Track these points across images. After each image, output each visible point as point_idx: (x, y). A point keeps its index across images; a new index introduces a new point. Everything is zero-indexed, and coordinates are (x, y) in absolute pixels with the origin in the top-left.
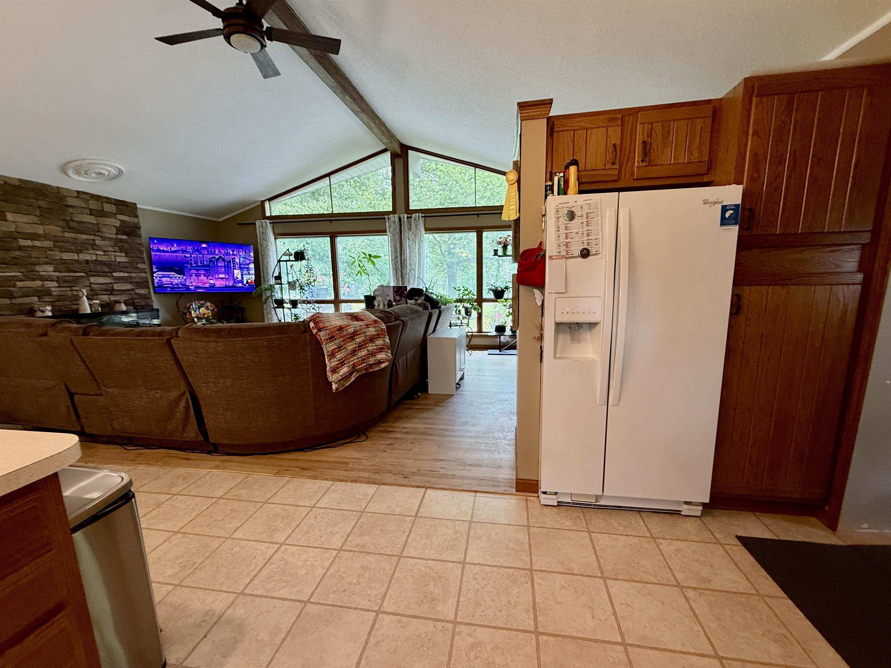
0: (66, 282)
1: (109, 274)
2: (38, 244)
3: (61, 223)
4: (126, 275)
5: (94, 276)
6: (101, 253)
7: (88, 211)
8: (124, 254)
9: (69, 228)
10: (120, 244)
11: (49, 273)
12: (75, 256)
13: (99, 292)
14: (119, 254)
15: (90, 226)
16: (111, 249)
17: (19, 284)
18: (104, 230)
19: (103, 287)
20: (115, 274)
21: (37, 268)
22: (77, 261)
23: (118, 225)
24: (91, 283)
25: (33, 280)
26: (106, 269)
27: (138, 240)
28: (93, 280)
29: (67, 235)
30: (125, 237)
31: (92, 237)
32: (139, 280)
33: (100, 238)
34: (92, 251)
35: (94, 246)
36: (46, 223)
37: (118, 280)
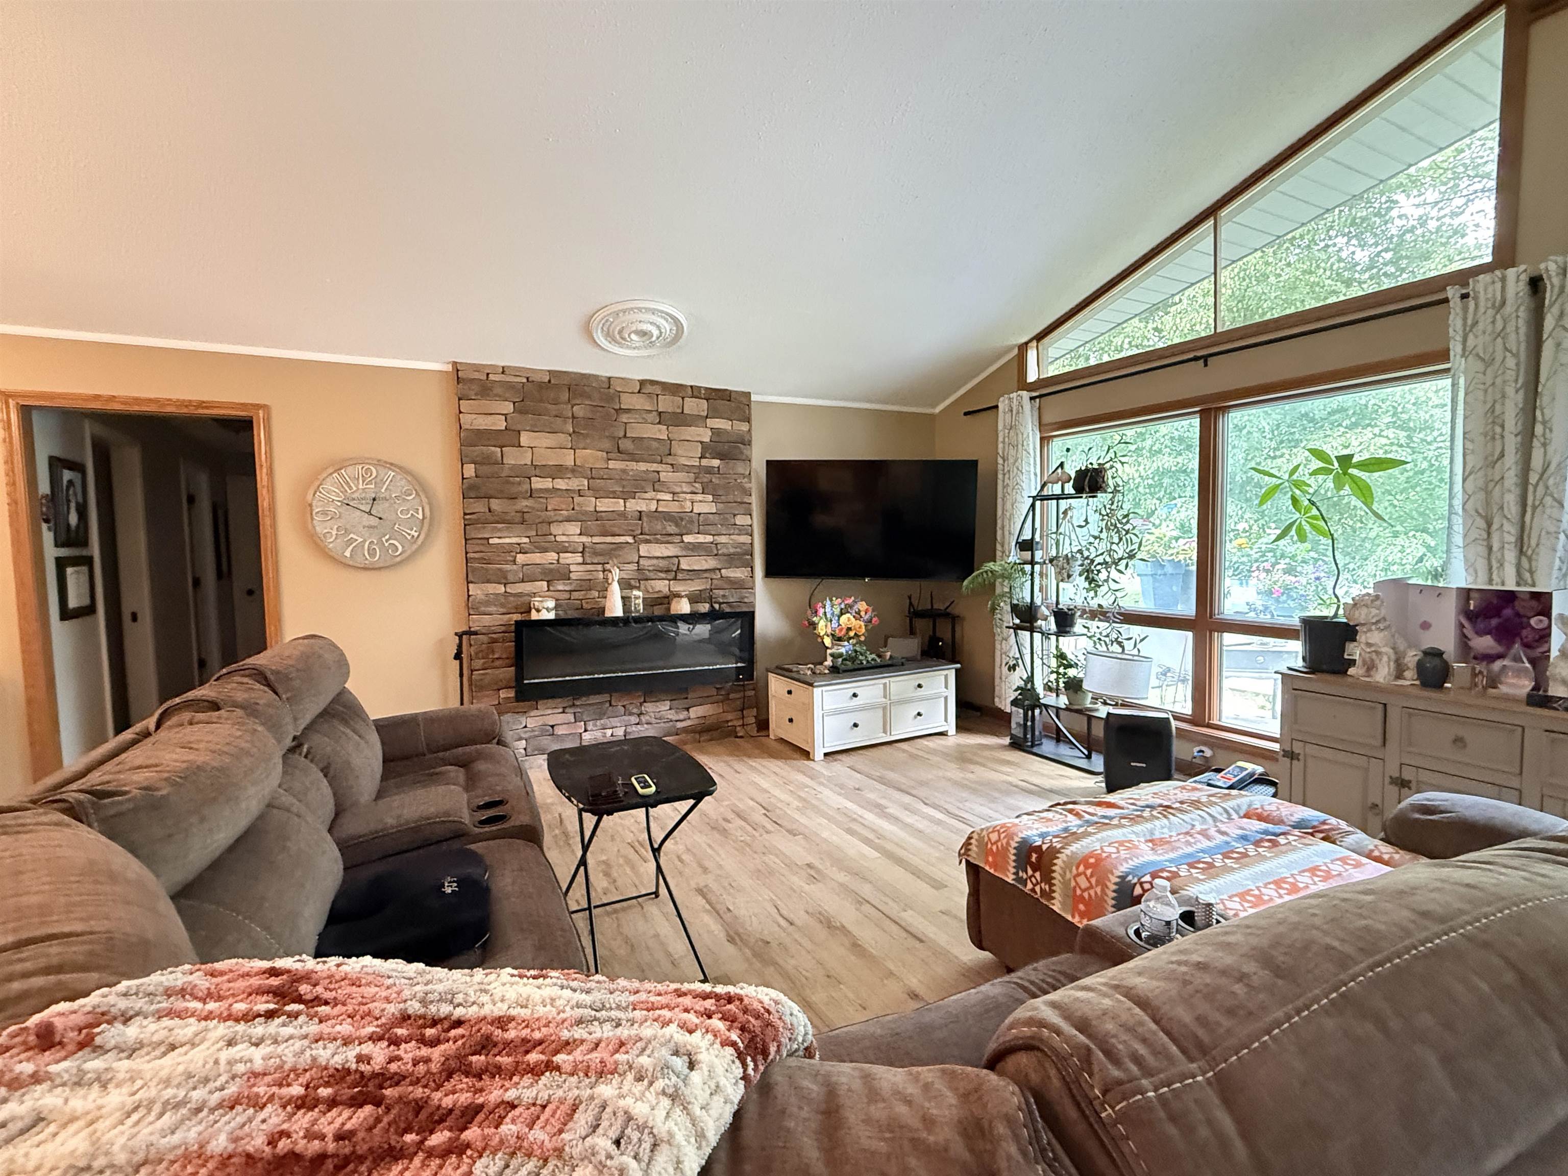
10: (706, 478)
12: (619, 505)
16: (685, 488)
18: (680, 452)
27: (740, 468)
32: (732, 550)
35: (656, 484)
36: (581, 445)
37: (692, 550)
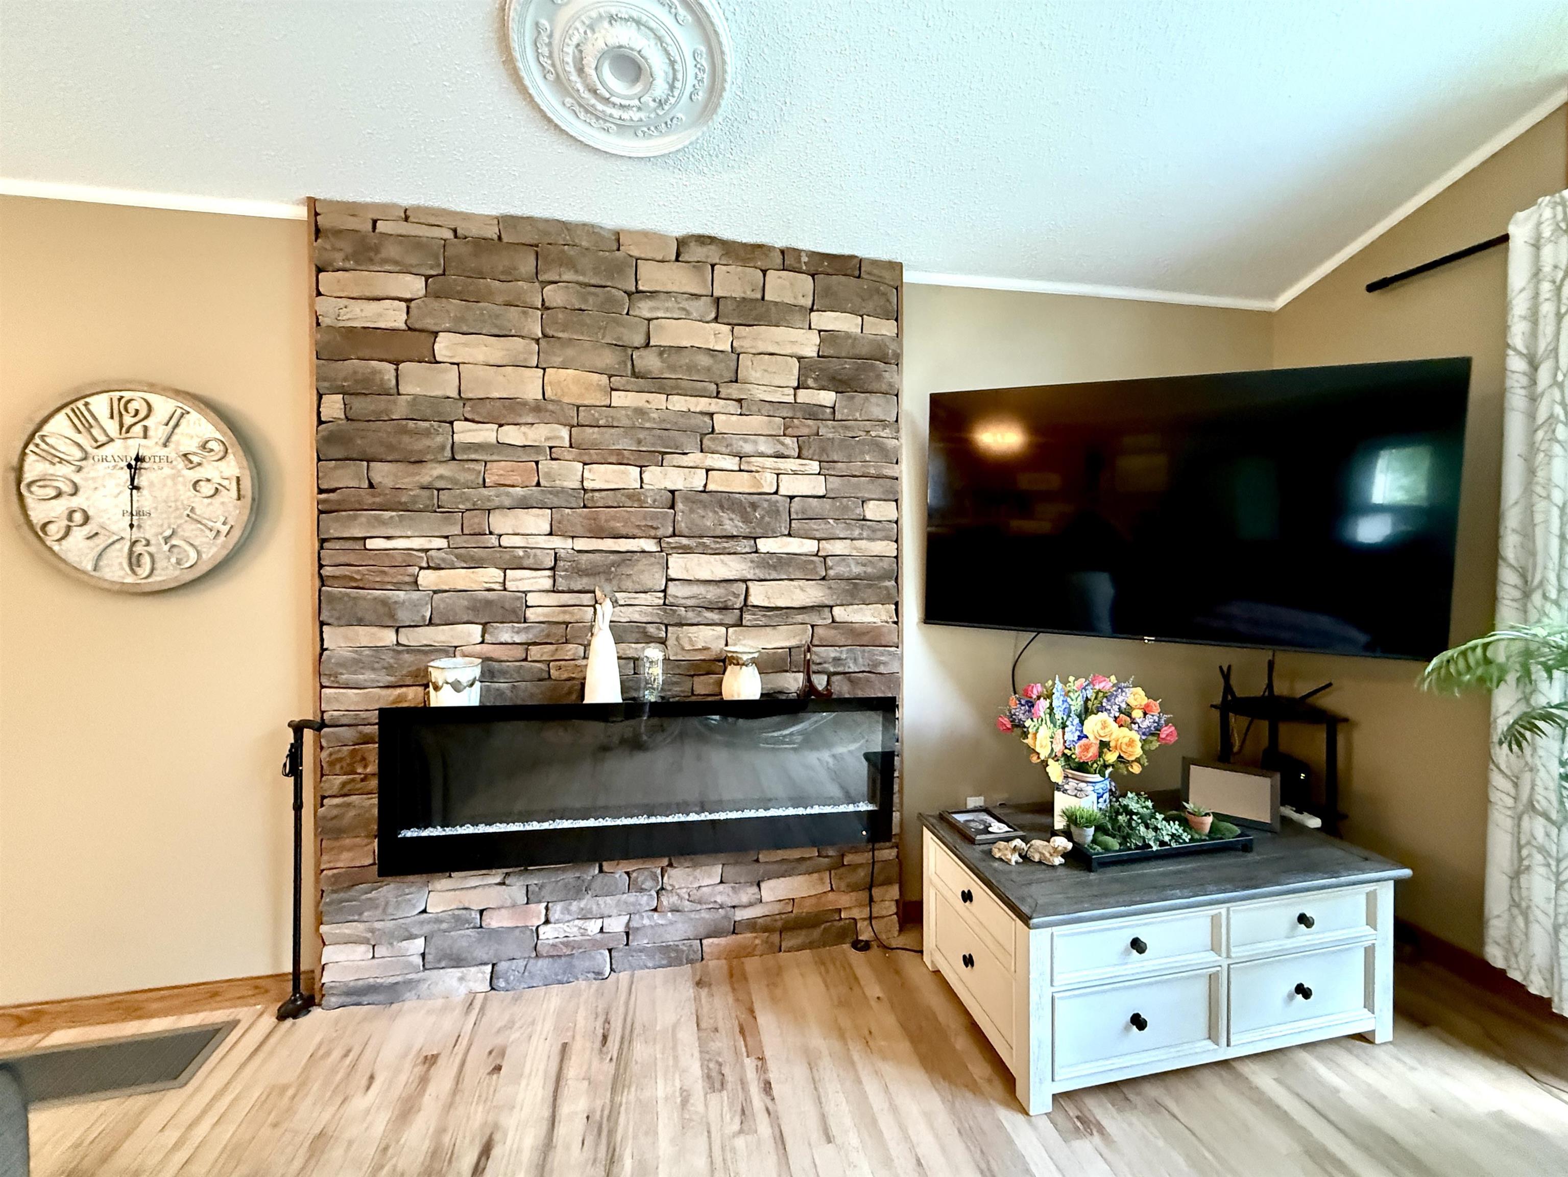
0: (581, 572)
1: (745, 546)
2: (512, 435)
3: (609, 359)
4: (810, 546)
5: (686, 550)
6: (731, 463)
7: (704, 307)
8: (814, 466)
9: (635, 374)
10: (806, 427)
11: (533, 541)
12: (628, 477)
13: (691, 616)
14: (792, 464)
15: (704, 361)
16: (764, 446)
17: (427, 579)
18: (755, 376)
19: (712, 593)
20: (765, 545)
21: (500, 522)
22: (635, 497)
23: (810, 351)
24: (669, 580)
25: (476, 564)
26: (732, 524)
27: (877, 407)
28: (679, 565)
29: (618, 399)
30: (827, 397)
31: (703, 404)
32: (856, 570)
33: (733, 407)
34: (695, 457)
35: (707, 437)
36: (558, 360)
37: (774, 568)
